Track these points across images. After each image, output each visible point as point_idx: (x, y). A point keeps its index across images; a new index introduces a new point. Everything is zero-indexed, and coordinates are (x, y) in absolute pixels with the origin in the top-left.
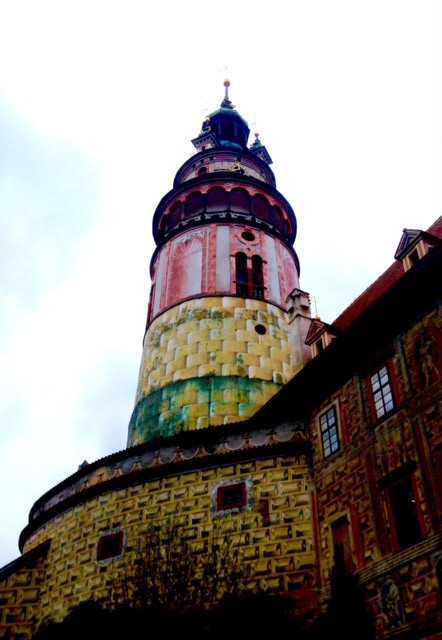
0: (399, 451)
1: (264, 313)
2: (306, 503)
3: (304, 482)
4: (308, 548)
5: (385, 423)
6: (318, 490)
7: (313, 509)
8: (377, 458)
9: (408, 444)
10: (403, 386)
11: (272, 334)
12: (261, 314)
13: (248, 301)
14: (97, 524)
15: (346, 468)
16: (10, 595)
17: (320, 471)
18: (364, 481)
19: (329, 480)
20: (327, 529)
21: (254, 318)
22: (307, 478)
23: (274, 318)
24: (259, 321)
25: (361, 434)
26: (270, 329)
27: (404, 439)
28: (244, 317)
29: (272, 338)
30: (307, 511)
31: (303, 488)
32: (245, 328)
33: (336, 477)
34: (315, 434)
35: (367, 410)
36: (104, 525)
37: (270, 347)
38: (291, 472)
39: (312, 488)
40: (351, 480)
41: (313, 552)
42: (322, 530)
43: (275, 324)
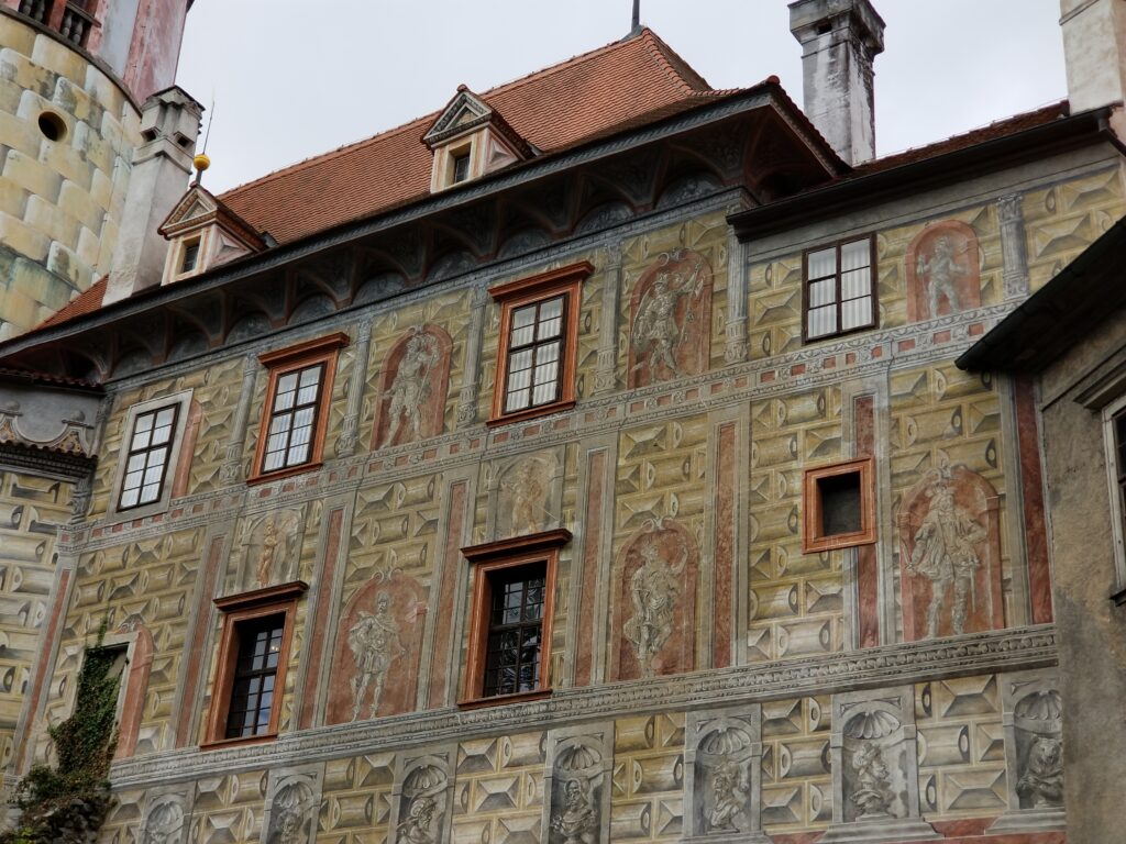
0: (283, 553)
1: (75, 88)
2: (45, 591)
3: (54, 544)
4: (17, 687)
5: (276, 485)
6: (81, 573)
7: (57, 608)
8: (232, 552)
9: (307, 546)
10: (341, 424)
11: (77, 145)
12: (65, 87)
13: (41, 41)
15: (159, 547)
17: (97, 532)
18: (188, 588)
19: (113, 559)
20: (74, 658)
21: (45, 92)
22: (64, 538)
23: (97, 107)
24: (55, 105)
25: (217, 488)
26: (77, 131)
27: (303, 533)
28: (21, 79)
29: (73, 157)
30: (41, 609)
31: (48, 558)
32: (14, 109)
33: (132, 559)
34: (112, 448)
35: (249, 443)
37: (62, 178)
38: (32, 514)
39: (68, 563)
40: (161, 576)
41: (26, 699)
42: (62, 659)
43: (93, 123)
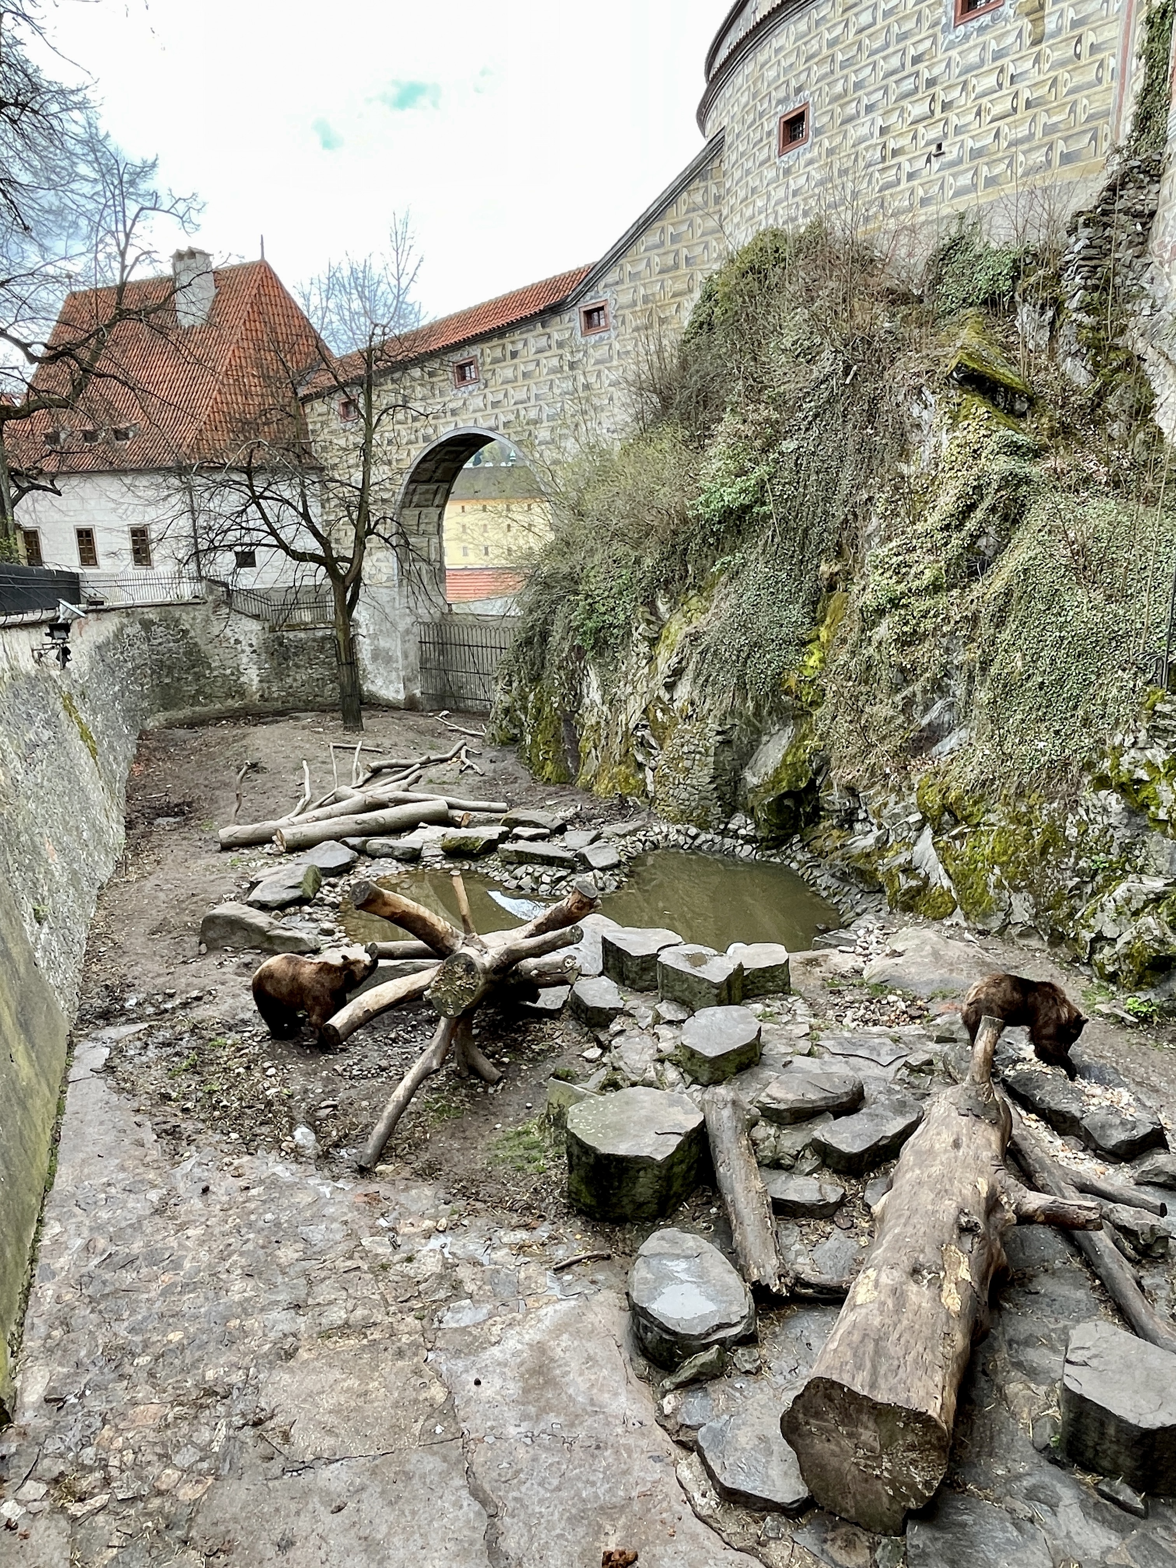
14: (774, 93)
16: (685, 228)
36: (781, 94)
41: (1116, 84)
